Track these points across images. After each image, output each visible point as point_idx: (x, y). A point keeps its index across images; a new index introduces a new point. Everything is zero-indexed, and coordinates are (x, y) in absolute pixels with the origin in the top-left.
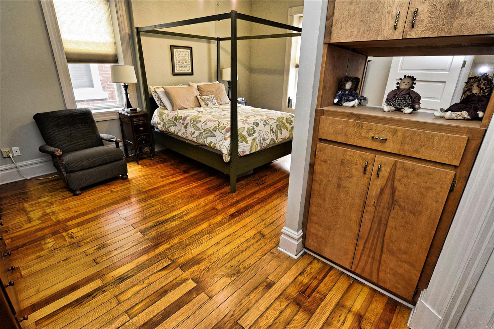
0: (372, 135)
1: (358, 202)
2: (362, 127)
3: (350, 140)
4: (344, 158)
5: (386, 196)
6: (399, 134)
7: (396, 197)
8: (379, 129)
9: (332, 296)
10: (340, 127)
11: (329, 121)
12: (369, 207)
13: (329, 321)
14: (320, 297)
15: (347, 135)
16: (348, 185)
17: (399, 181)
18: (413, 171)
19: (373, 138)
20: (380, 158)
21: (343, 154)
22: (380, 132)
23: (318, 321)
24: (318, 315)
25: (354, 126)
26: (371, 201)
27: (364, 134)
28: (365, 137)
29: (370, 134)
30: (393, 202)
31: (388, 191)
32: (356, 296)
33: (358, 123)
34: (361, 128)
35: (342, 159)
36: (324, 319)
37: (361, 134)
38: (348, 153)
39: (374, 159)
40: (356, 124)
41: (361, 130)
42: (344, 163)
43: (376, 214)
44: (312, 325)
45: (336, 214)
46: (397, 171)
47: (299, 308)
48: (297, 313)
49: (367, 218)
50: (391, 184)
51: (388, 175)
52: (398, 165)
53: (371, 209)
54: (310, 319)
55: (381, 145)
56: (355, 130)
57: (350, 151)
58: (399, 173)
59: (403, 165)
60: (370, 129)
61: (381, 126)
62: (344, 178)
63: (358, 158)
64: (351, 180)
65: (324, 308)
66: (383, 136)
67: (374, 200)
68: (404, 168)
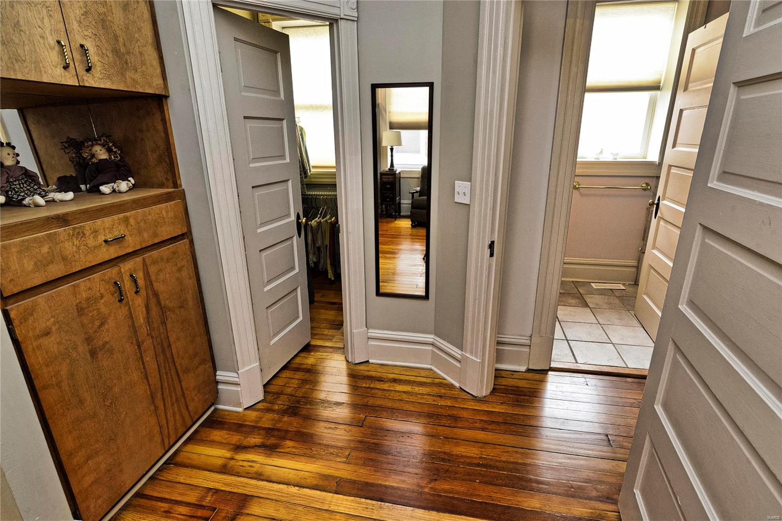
0: (103, 238)
1: (130, 349)
2: (83, 232)
3: (73, 263)
4: (78, 301)
5: (155, 310)
6: (132, 221)
7: (163, 302)
8: (107, 226)
9: (207, 481)
10: (45, 249)
11: (14, 250)
12: (145, 344)
13: (255, 476)
14: (212, 495)
15: (64, 259)
16: (107, 339)
17: (156, 281)
18: (162, 259)
19: (106, 241)
20: (127, 267)
21: (75, 294)
22: (111, 229)
23: (258, 487)
24: (248, 489)
25: (70, 237)
26: (143, 331)
27: (91, 242)
28: (95, 247)
29: (99, 239)
30: (163, 309)
31: (153, 302)
32: (203, 457)
33: (74, 229)
34: (82, 235)
35: (77, 305)
36: (253, 482)
37: (86, 245)
38: (82, 287)
39: (120, 272)
40: (71, 232)
41: (83, 238)
42: (82, 309)
43: (155, 343)
44: (266, 492)
45: (111, 403)
46: (149, 270)
47: (242, 515)
48: (251, 515)
49: (149, 358)
50: (152, 292)
51: (144, 282)
52: (148, 261)
53: (148, 343)
54: (257, 497)
55: (120, 248)
56: (75, 244)
57: (82, 283)
58: (152, 269)
59: (151, 258)
60: (95, 232)
61: (108, 221)
62: (95, 332)
63: (100, 285)
64: (106, 327)
65: (233, 485)
66: (116, 233)
67: (145, 328)
68: (154, 262)
